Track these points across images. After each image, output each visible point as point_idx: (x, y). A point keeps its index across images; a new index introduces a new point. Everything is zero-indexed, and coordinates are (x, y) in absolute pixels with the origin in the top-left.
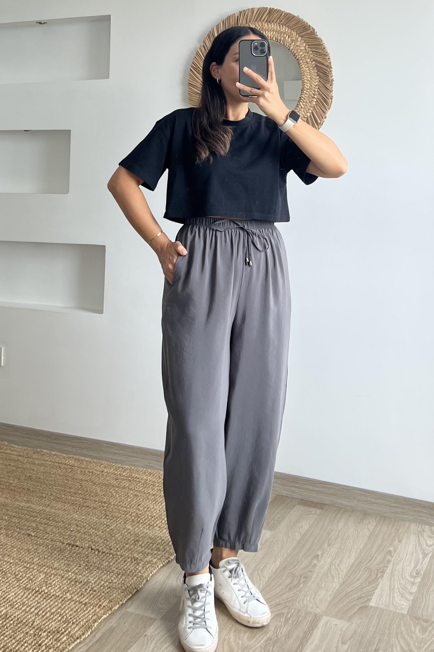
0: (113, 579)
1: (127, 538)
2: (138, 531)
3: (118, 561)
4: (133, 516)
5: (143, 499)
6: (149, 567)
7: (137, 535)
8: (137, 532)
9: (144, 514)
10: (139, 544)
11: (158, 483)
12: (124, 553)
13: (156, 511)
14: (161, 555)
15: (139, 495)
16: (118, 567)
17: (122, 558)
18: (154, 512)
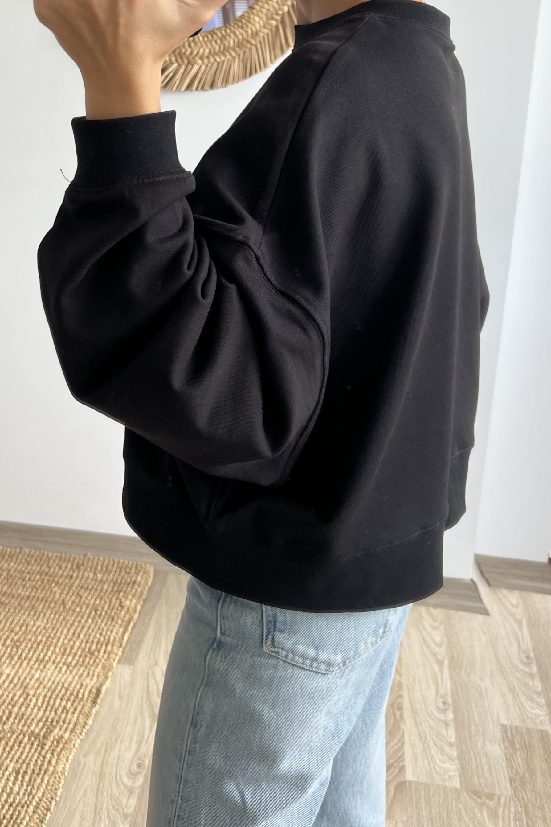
0: (10, 784)
1: (10, 693)
2: (24, 675)
3: (10, 744)
4: (8, 647)
5: (15, 609)
6: (61, 751)
7: (25, 684)
8: (22, 678)
9: (24, 639)
10: (32, 705)
11: (28, 573)
12: (15, 726)
13: (39, 630)
14: (73, 723)
15: (7, 601)
16: (13, 757)
17: (14, 736)
18: (37, 633)
